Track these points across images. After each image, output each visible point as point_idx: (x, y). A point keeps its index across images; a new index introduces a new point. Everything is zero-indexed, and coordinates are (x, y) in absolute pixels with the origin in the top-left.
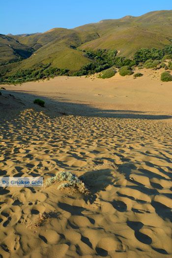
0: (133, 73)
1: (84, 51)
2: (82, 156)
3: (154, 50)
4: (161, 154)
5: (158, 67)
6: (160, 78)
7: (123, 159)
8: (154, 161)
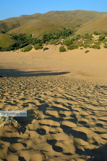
0: (42, 48)
1: (11, 35)
2: (14, 103)
3: (54, 34)
4: (63, 95)
5: (57, 43)
6: (58, 50)
7: (41, 102)
8: (59, 100)
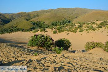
1: (32, 22)
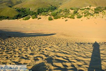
0: (37, 17)
1: (16, 9)
2: (27, 57)
3: (45, 8)
4: (60, 50)
5: (47, 15)
6: (48, 19)
8: (59, 54)
